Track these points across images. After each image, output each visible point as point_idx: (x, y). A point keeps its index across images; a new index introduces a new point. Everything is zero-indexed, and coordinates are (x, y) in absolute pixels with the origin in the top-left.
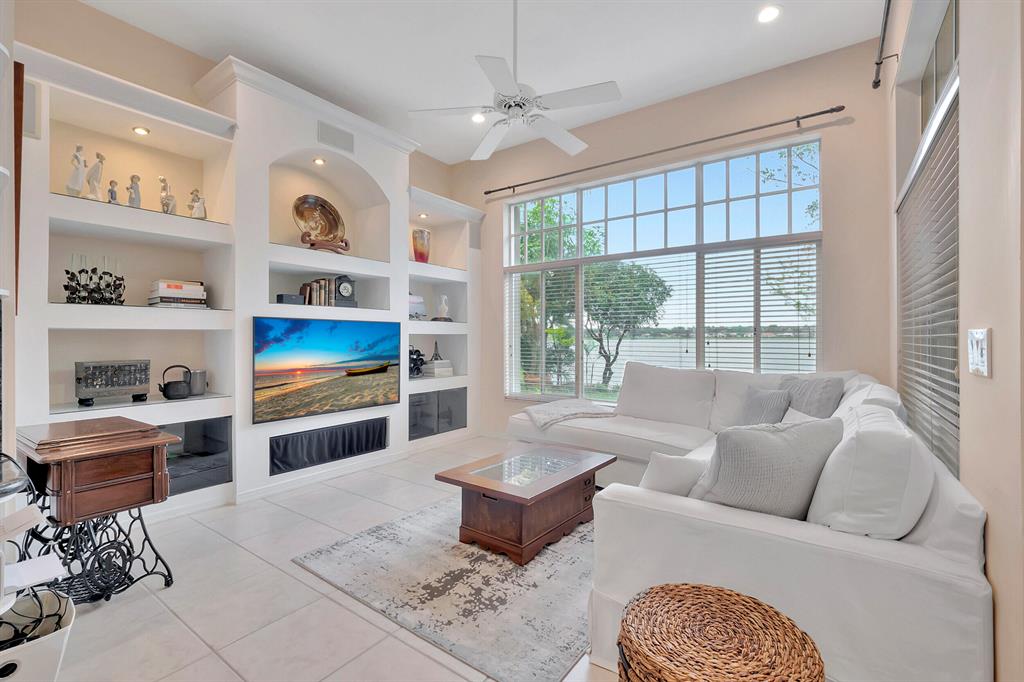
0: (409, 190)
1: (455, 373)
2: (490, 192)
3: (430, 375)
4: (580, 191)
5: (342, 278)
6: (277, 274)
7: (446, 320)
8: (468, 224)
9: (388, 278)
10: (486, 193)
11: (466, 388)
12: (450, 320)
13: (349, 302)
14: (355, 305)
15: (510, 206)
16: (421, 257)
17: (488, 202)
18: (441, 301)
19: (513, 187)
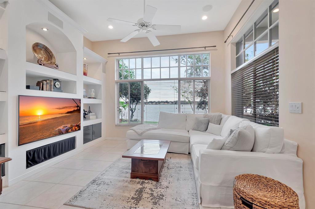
0: (83, 48)
1: (97, 118)
2: (110, 54)
3: (89, 119)
4: (142, 58)
5: (56, 80)
6: (29, 77)
7: (94, 98)
8: (102, 64)
9: (75, 82)
10: (109, 54)
11: (101, 123)
12: (95, 98)
13: (59, 90)
14: (62, 92)
15: (117, 59)
16: (85, 74)
17: (108, 57)
18: (92, 91)
19: (119, 53)
